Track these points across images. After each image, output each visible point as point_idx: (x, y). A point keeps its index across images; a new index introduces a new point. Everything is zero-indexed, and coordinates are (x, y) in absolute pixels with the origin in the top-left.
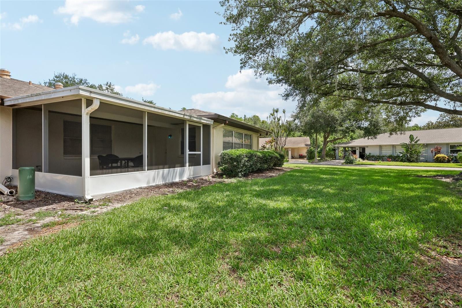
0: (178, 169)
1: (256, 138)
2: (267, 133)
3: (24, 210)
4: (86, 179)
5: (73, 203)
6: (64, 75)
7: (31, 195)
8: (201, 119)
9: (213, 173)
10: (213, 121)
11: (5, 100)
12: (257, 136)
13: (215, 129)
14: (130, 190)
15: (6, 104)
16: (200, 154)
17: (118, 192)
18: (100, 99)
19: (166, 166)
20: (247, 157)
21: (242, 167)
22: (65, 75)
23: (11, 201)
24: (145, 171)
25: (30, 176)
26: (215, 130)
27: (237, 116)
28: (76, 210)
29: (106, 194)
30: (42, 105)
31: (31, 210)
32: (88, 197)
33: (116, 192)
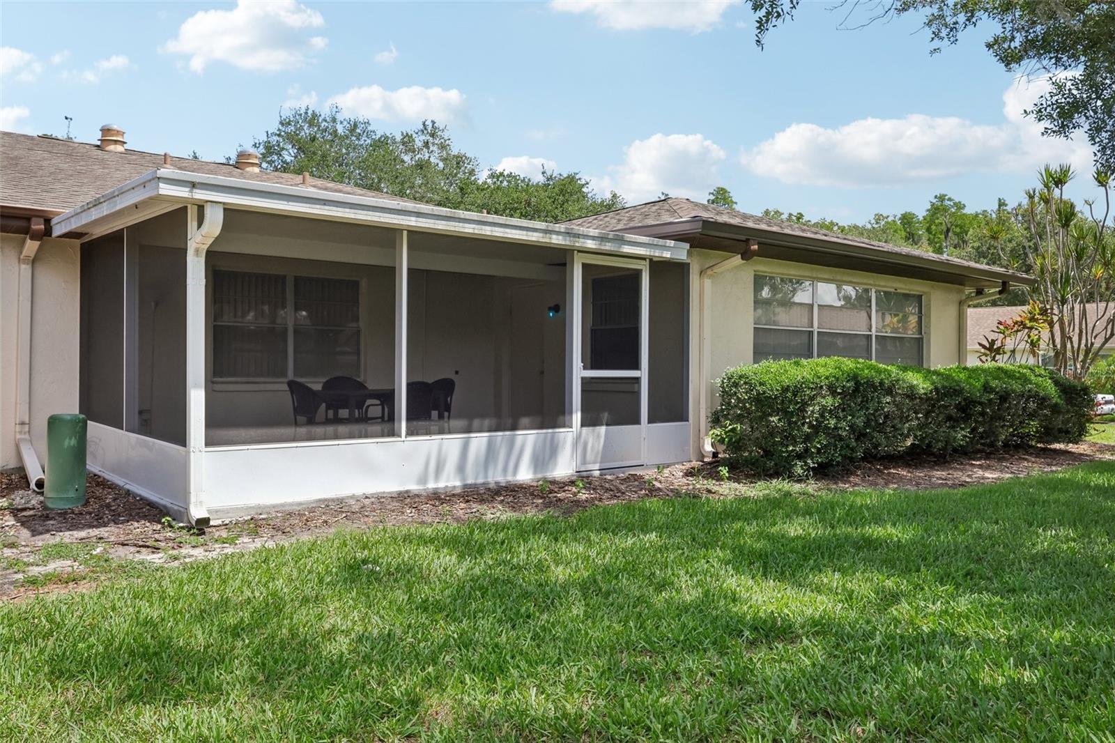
0: (528, 438)
1: (952, 311)
2: (1004, 284)
3: (33, 536)
4: (192, 453)
5: (159, 526)
6: (306, 113)
7: (72, 494)
8: (621, 241)
9: (701, 456)
10: (687, 246)
11: (53, 222)
12: (955, 297)
13: (710, 277)
14: (340, 501)
15: (58, 231)
16: (637, 380)
17: (300, 504)
18: (224, 203)
19: (476, 423)
20: (832, 390)
21: (808, 438)
22: (310, 112)
23: (30, 509)
24: (400, 436)
25: (70, 439)
26: (708, 283)
27: (960, 206)
28: (140, 546)
29: (259, 507)
30: (123, 229)
31: (48, 536)
32: (197, 513)
33: (291, 504)
